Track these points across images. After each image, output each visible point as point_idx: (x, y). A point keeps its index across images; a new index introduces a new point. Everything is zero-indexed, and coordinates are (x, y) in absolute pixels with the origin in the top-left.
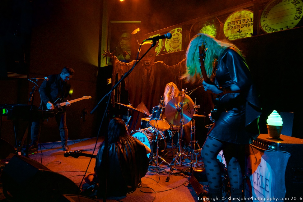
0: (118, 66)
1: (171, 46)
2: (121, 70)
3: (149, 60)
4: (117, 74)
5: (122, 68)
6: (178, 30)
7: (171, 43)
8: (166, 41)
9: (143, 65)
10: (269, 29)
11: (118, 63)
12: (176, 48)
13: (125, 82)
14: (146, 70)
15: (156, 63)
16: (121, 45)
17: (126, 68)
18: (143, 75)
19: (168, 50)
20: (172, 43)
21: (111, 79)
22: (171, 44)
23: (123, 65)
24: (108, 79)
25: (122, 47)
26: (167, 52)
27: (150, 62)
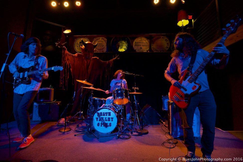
4: (66, 62)
5: (69, 57)
6: (103, 39)
10: (155, 50)
11: (67, 53)
12: (101, 50)
14: (86, 62)
15: (93, 58)
17: (72, 58)
18: (84, 65)
22: (97, 47)
23: (70, 55)
27: (90, 56)
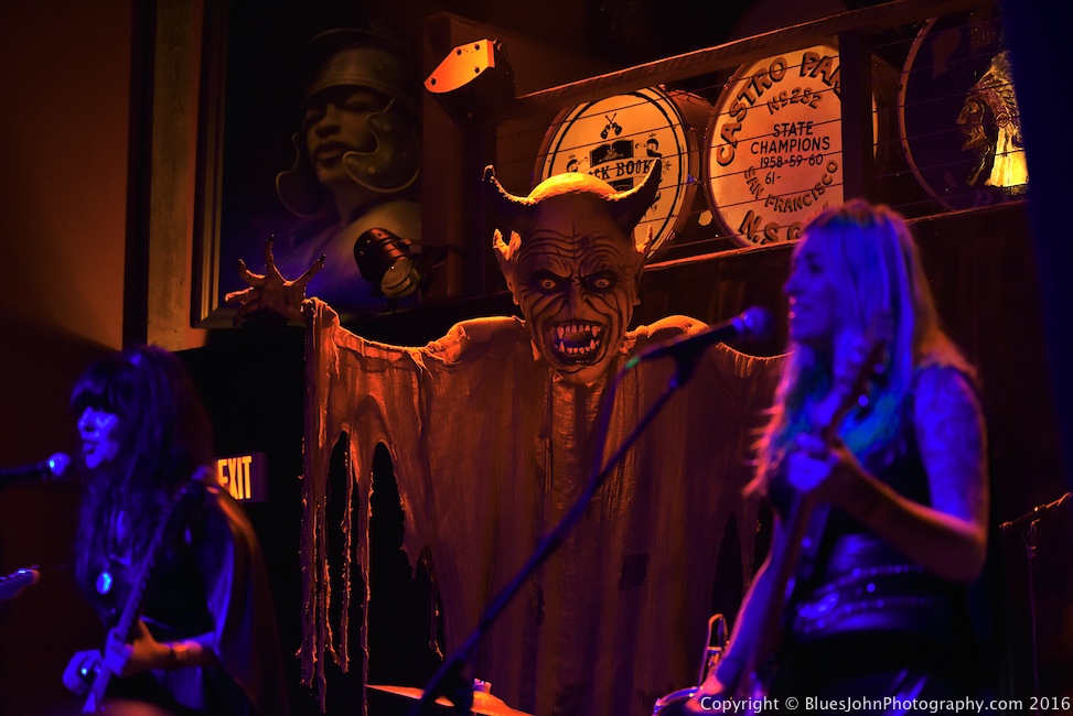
0: (343, 376)
1: (755, 188)
2: (368, 404)
3: (591, 315)
4: (344, 442)
5: (376, 388)
6: (811, 65)
7: (755, 161)
8: (714, 152)
9: (536, 355)
11: (344, 350)
13: (405, 502)
14: (568, 396)
16: (324, 156)
17: (407, 388)
18: (546, 432)
19: (734, 221)
20: (765, 163)
21: (247, 460)
22: (761, 175)
24: (222, 463)
25: (325, 174)
26: (731, 242)
27: (596, 330)
